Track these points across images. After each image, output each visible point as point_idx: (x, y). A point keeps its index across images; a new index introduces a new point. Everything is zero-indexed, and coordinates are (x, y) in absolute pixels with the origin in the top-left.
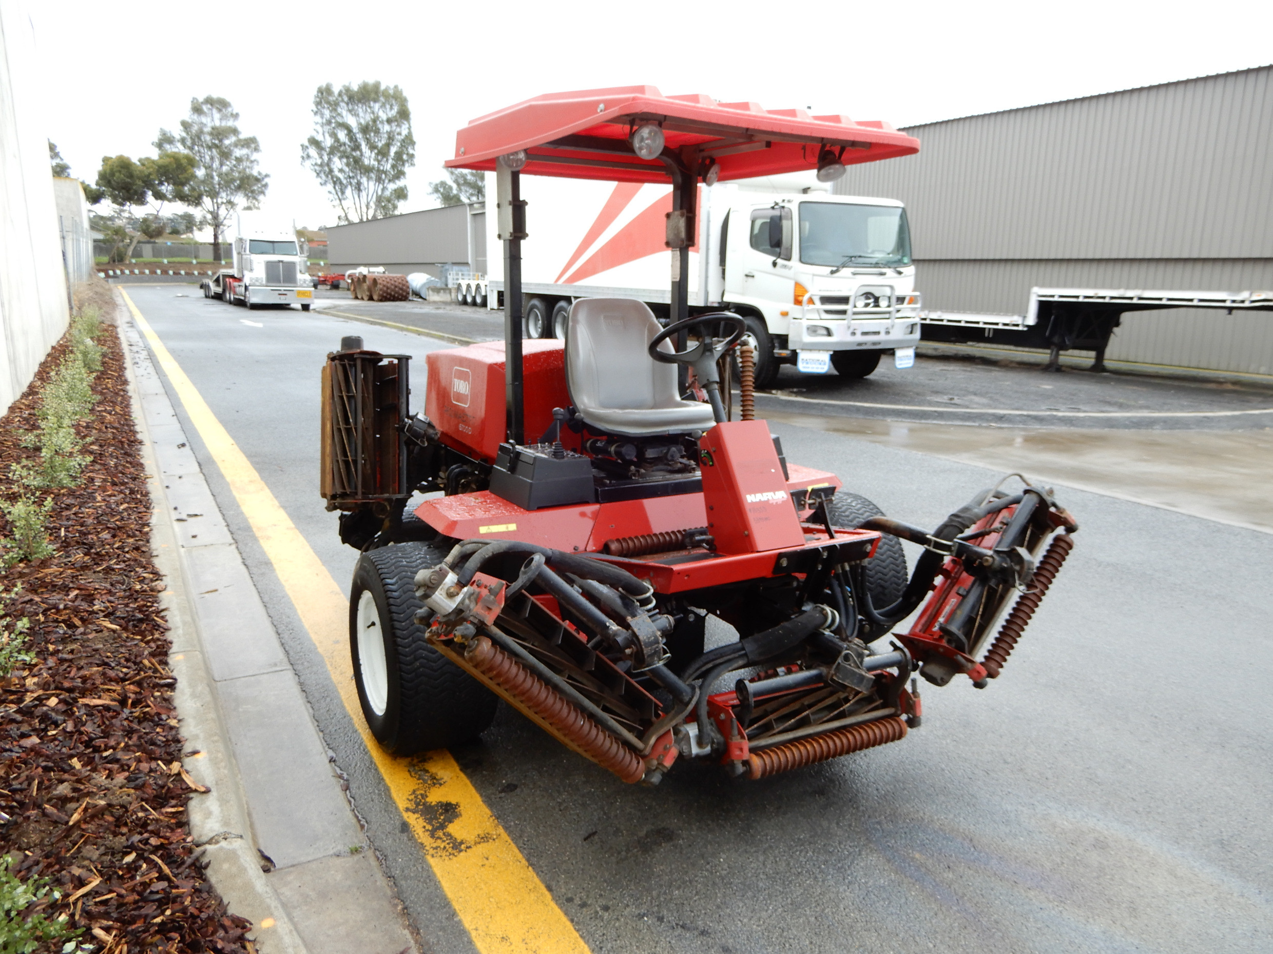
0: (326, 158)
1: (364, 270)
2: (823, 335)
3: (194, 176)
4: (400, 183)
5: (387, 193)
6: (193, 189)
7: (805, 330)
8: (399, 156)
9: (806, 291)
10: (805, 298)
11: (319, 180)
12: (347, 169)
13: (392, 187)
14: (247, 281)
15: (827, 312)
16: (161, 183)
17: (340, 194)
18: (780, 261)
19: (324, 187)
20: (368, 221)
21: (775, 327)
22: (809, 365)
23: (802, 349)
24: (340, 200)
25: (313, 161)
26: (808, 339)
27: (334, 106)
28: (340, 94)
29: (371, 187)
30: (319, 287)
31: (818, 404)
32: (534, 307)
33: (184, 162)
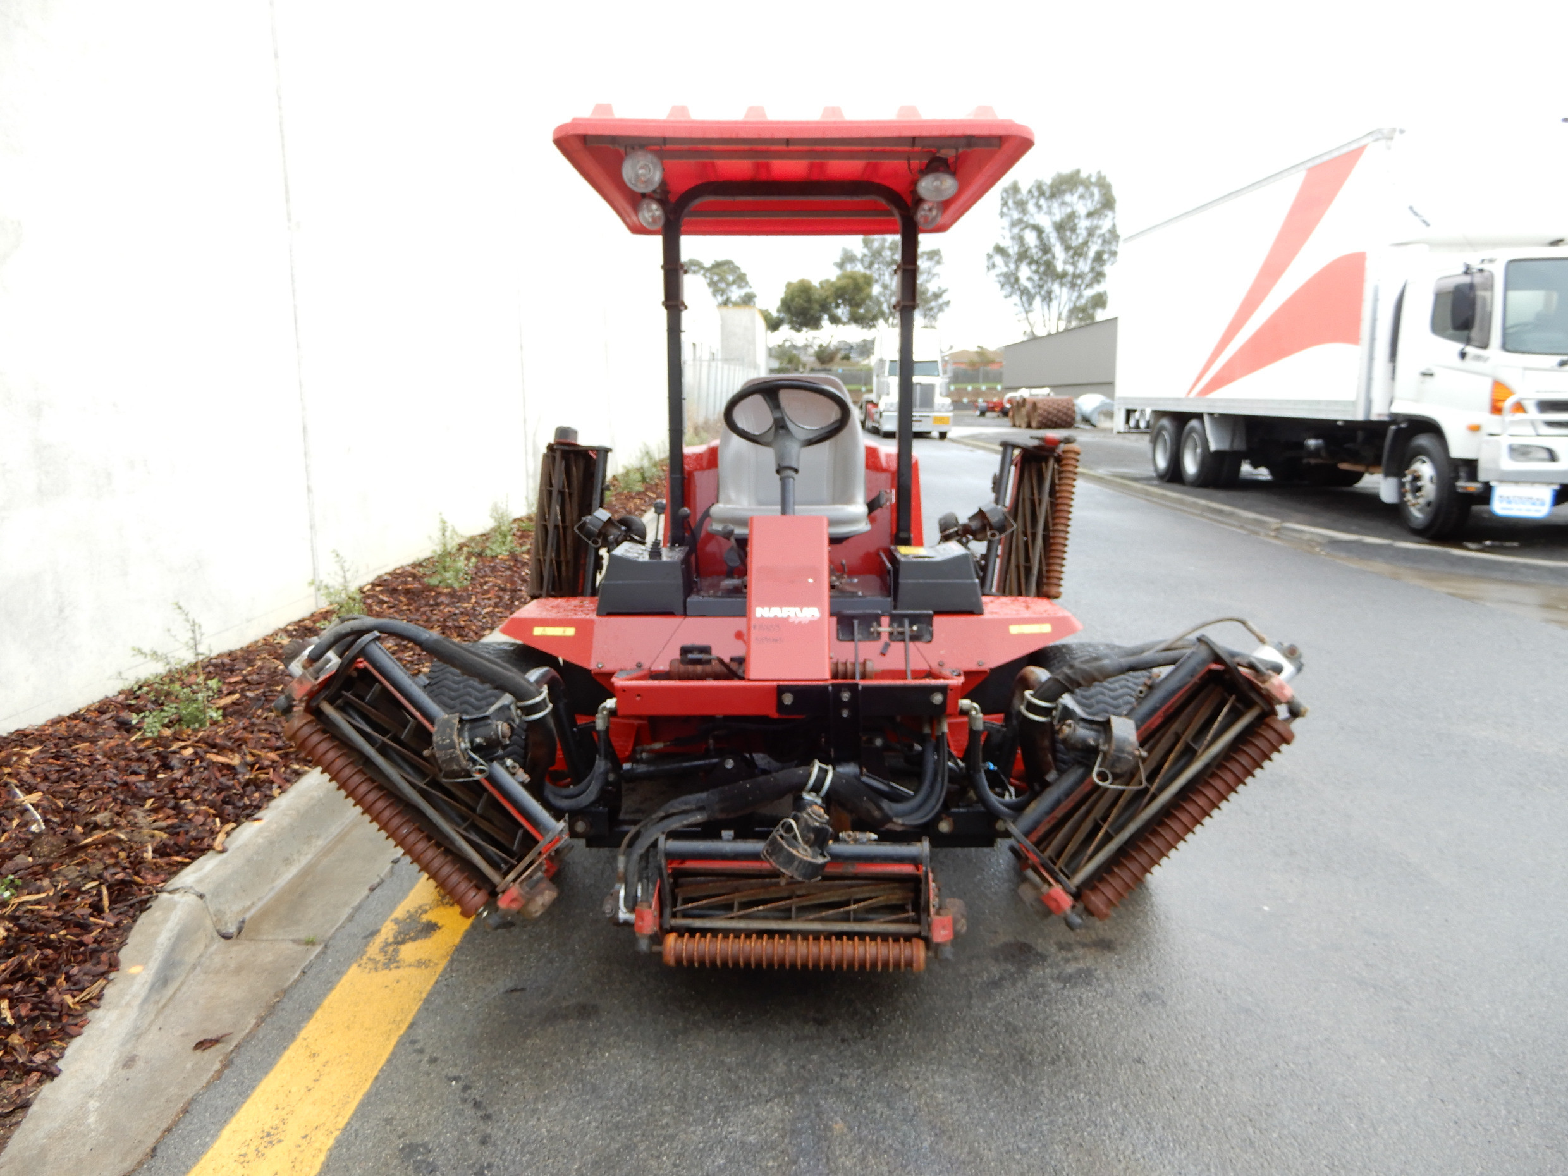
0: (1012, 266)
1: (1024, 393)
2: (1543, 460)
3: (869, 296)
4: (1097, 289)
5: (1083, 301)
6: (867, 311)
7: (1505, 452)
8: (1099, 258)
9: (1510, 393)
10: (1508, 404)
11: (1004, 293)
12: (1036, 277)
13: (1089, 293)
14: (882, 407)
15: (1551, 424)
16: (838, 306)
17: (1026, 305)
18: (1471, 350)
19: (1009, 299)
20: (1058, 333)
21: (1459, 447)
22: (1513, 506)
23: (1501, 481)
24: (1027, 312)
25: (997, 271)
26: (1509, 464)
27: (1021, 205)
28: (1030, 192)
29: (1063, 297)
30: (988, 414)
31: (1510, 564)
32: (1162, 428)
33: (861, 281)
